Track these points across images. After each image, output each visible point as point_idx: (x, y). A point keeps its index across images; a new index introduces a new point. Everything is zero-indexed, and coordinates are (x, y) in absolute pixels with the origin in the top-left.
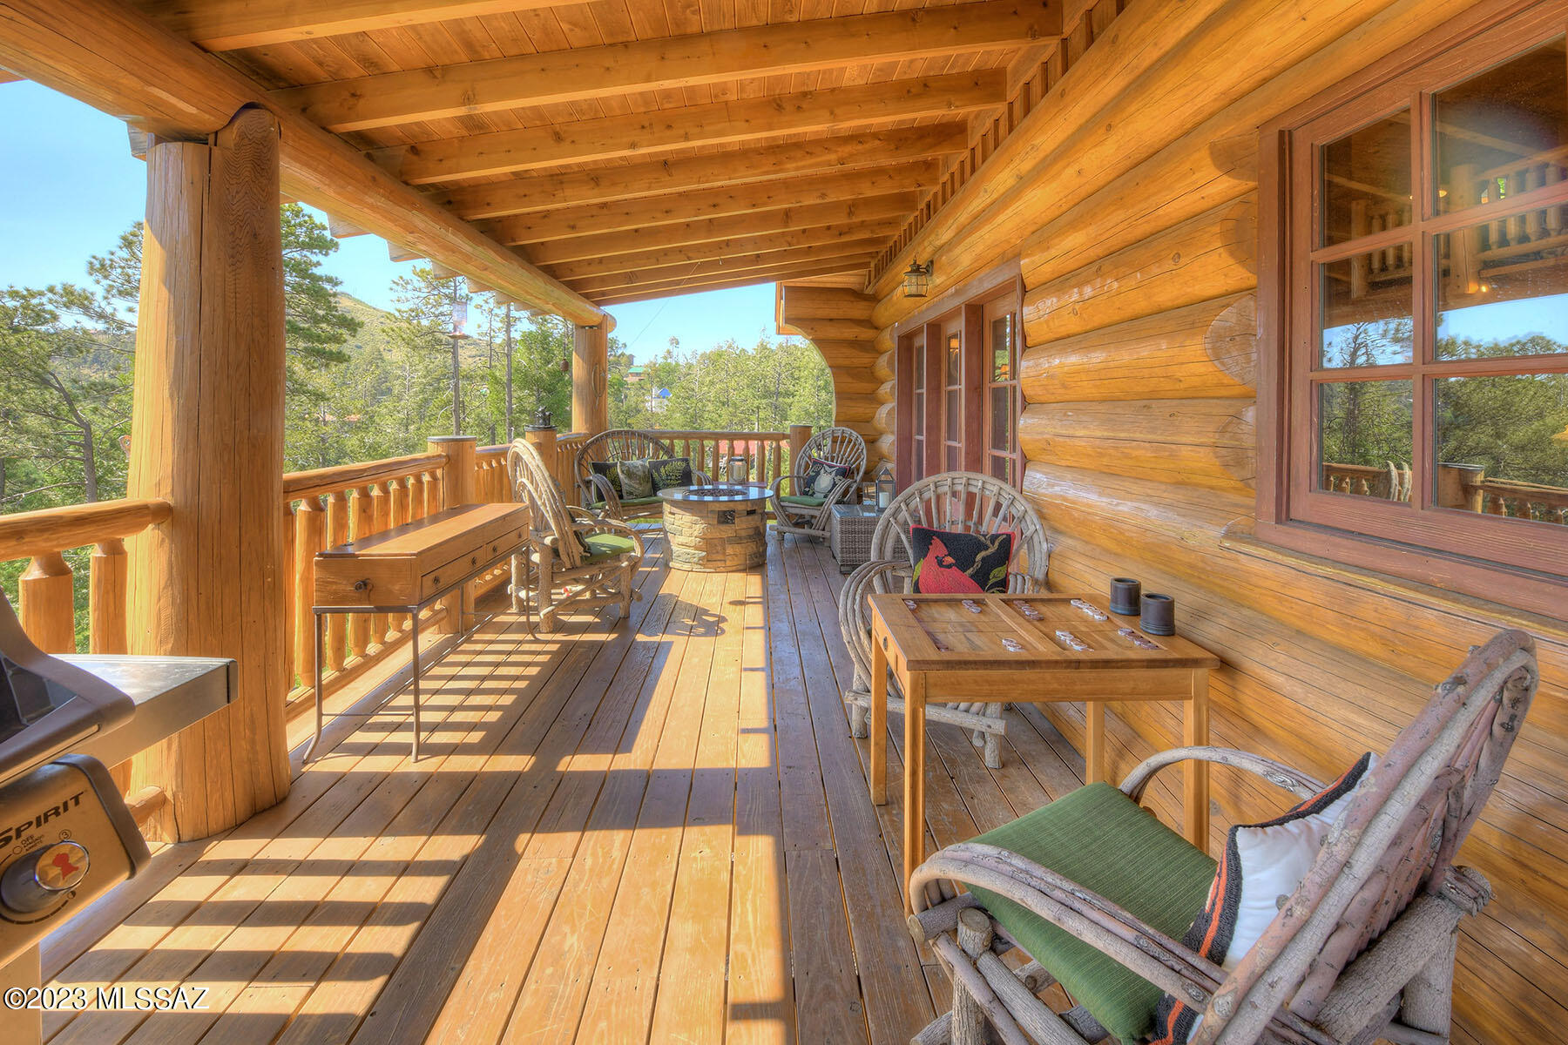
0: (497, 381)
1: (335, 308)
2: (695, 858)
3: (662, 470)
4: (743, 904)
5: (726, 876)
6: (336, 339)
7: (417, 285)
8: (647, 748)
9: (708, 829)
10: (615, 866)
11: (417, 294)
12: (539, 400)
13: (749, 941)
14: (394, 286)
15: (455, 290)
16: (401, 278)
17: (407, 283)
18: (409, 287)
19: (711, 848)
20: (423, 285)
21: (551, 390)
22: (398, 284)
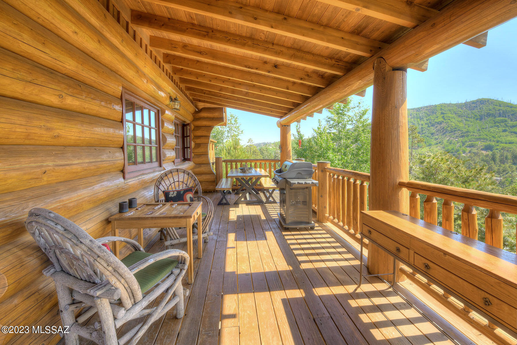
2: (246, 266)
4: (234, 259)
5: (238, 263)
8: (276, 302)
9: (244, 273)
10: (264, 264)
13: (233, 255)
19: (242, 269)
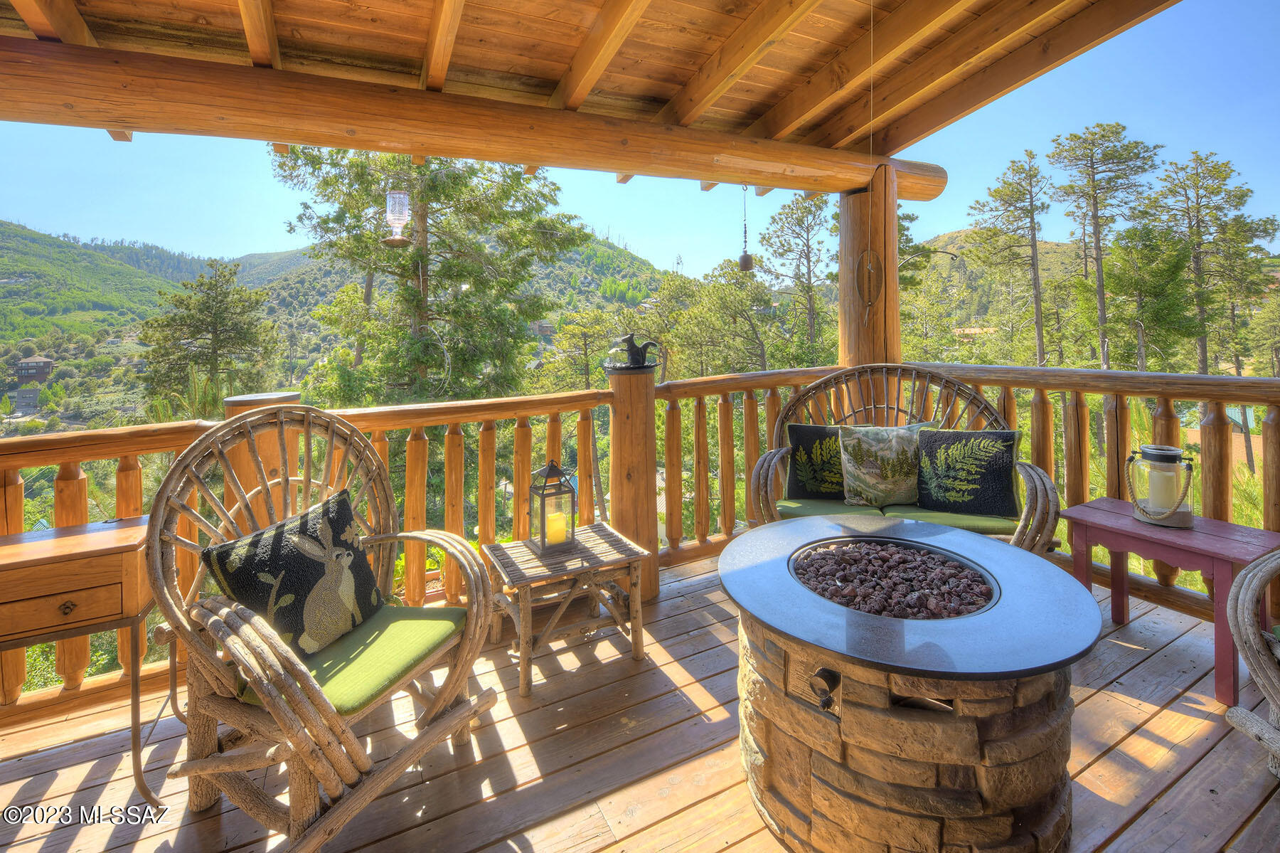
0: (1087, 289)
1: (910, 241)
3: (941, 455)
6: (915, 266)
7: (993, 205)
11: (995, 213)
12: (1141, 306)
14: (972, 212)
15: (1032, 202)
16: (977, 202)
17: (984, 206)
18: (987, 209)
20: (997, 204)
21: (1158, 293)
22: (975, 209)
